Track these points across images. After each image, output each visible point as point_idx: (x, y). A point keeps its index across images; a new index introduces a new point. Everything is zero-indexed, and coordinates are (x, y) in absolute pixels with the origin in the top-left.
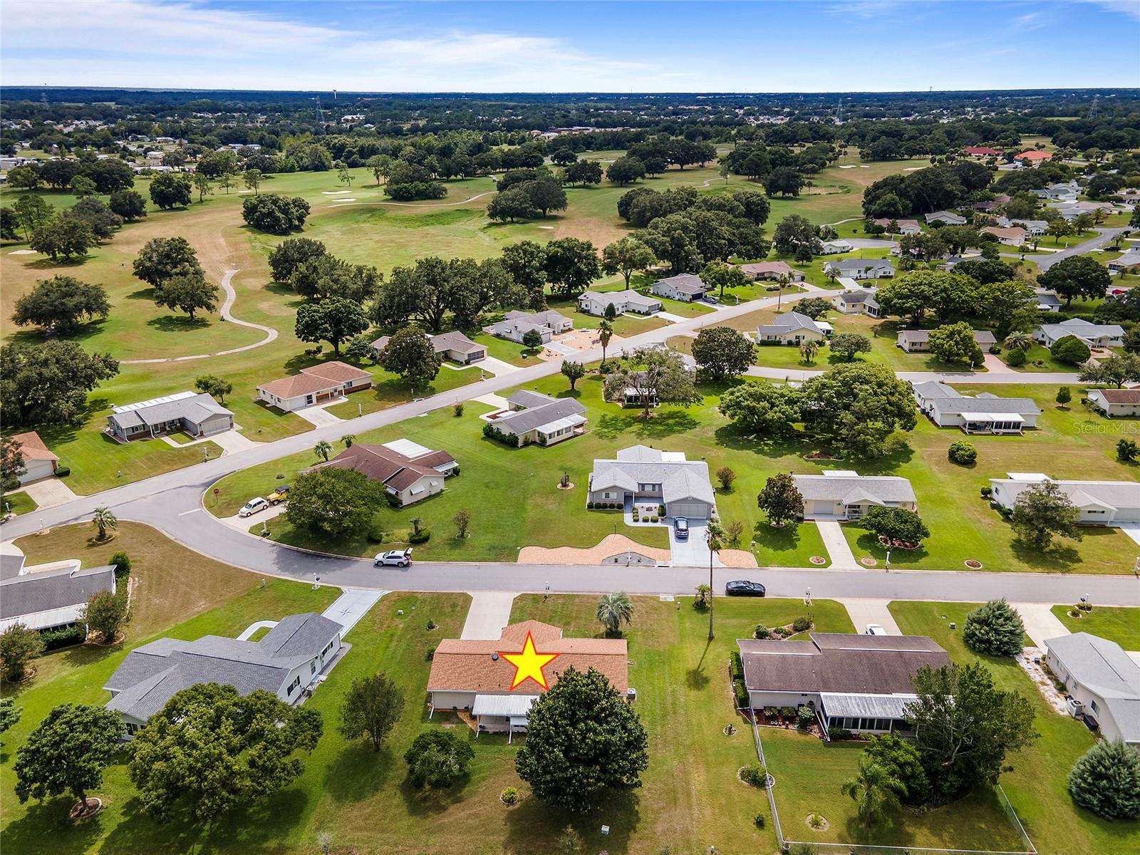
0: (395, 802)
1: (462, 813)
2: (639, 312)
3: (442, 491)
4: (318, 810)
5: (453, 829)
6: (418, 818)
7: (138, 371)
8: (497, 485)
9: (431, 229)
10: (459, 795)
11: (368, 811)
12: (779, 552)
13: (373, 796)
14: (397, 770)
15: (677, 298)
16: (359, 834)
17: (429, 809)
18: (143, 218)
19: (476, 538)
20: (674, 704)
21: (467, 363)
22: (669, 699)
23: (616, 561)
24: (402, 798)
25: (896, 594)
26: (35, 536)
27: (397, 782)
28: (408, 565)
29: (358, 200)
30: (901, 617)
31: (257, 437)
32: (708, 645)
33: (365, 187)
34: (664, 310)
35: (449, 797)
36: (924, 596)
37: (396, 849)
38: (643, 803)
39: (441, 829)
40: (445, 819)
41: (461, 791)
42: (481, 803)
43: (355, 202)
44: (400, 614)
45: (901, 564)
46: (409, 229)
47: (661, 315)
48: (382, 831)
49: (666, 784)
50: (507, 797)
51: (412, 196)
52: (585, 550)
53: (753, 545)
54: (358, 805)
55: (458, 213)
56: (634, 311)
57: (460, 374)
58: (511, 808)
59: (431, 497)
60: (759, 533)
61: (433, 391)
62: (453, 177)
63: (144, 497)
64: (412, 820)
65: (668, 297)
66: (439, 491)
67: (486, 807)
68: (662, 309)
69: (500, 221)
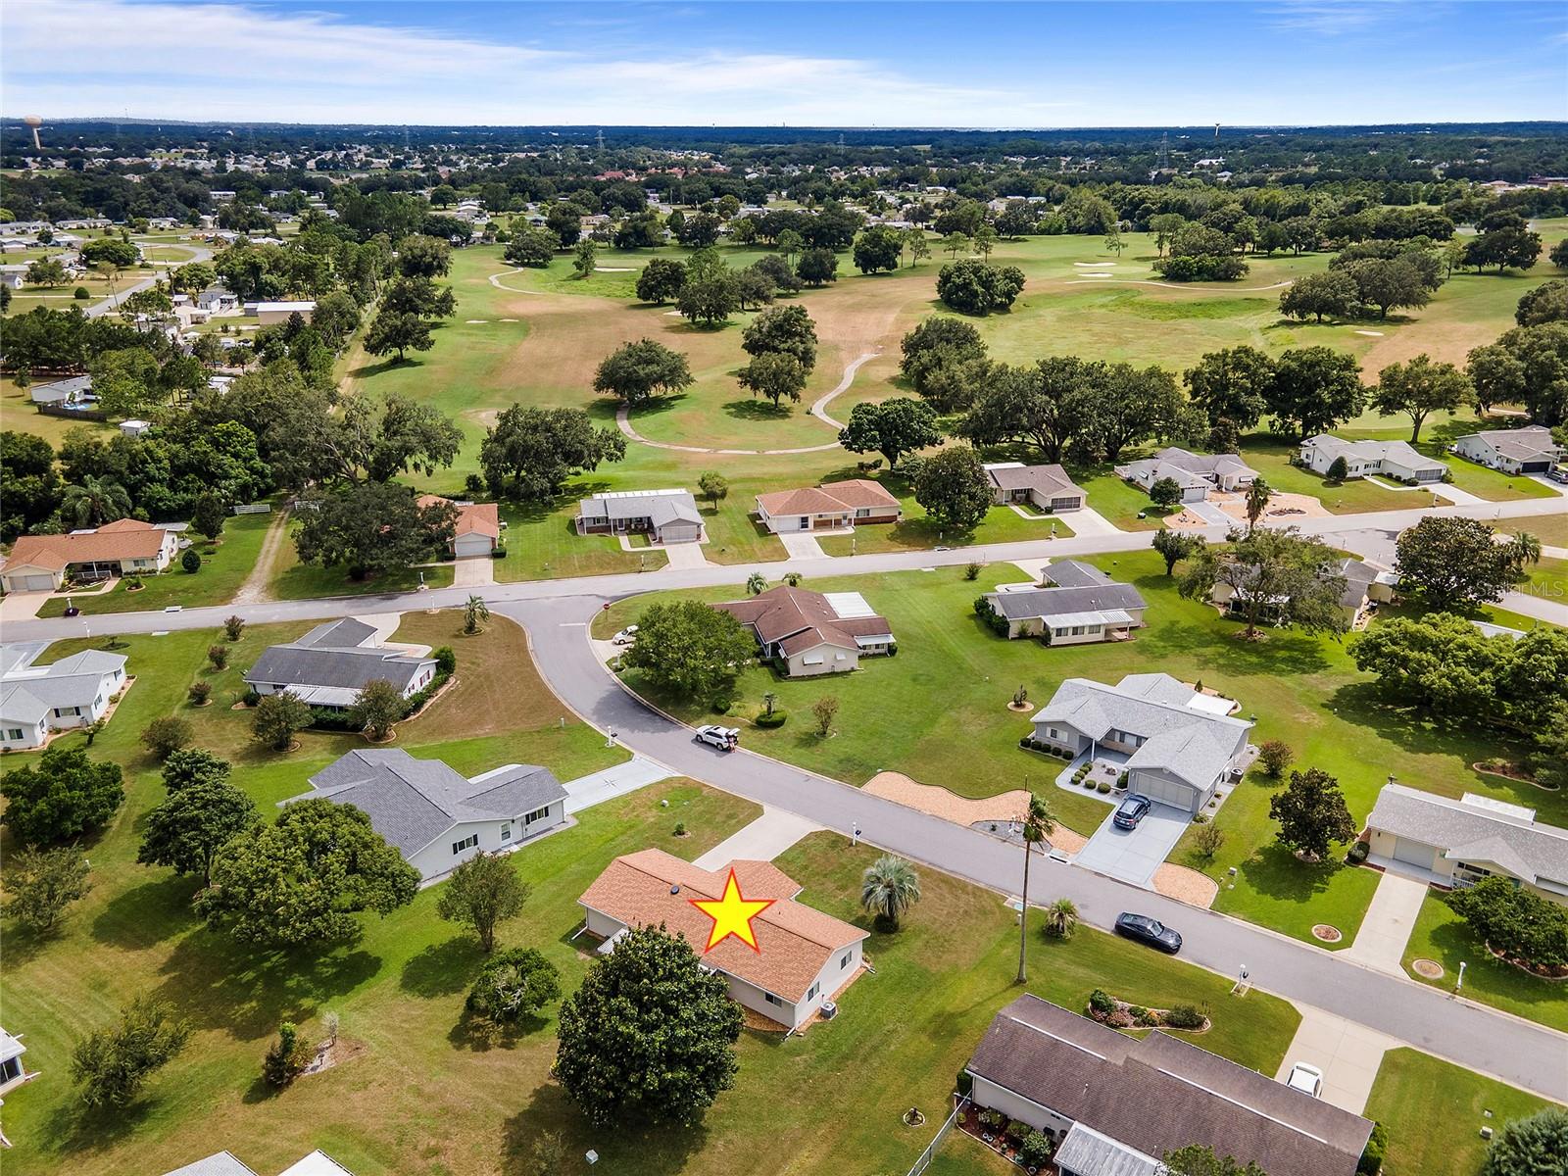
0: (450, 1016)
1: (498, 1062)
2: (1398, 479)
3: (853, 670)
4: (375, 989)
6: (451, 1046)
7: (670, 458)
8: (931, 680)
9: (1186, 324)
10: (515, 1040)
12: (1268, 898)
15: (1496, 464)
17: (471, 1041)
18: (831, 283)
19: (838, 743)
20: (875, 1048)
21: (1049, 511)
22: (876, 1039)
23: (994, 829)
25: (1426, 1040)
26: (424, 613)
28: (728, 750)
29: (1116, 276)
30: (1394, 1080)
31: (716, 557)
32: (1007, 989)
33: (1138, 259)
34: (1448, 482)
35: (503, 1038)
36: (1487, 1065)
38: (704, 1155)
39: (461, 1069)
40: (476, 1060)
41: (521, 1037)
42: (527, 1060)
43: (1109, 278)
44: (663, 806)
45: (1492, 997)
46: (1156, 321)
47: (1438, 489)
48: (407, 1042)
49: (756, 1147)
51: (1192, 274)
52: (964, 800)
53: (1232, 874)
55: (1246, 303)
56: (1390, 476)
57: (1025, 525)
59: (833, 674)
60: (1260, 858)
61: (970, 541)
62: (1278, 250)
63: (548, 598)
65: (1479, 462)
66: (848, 669)
67: (529, 1068)
68: (1445, 479)
69: (1296, 318)
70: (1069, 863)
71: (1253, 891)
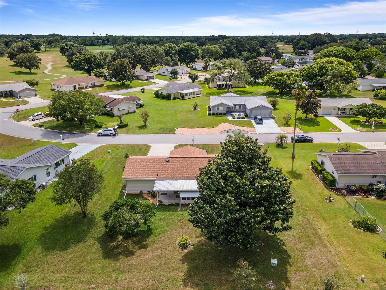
0: (93, 249)
1: (147, 256)
3: (135, 111)
4: (28, 258)
5: (139, 268)
6: (110, 261)
8: (162, 110)
10: (144, 243)
11: (70, 257)
12: (312, 127)
13: (76, 246)
14: (97, 228)
16: (58, 275)
17: (120, 253)
19: (152, 126)
21: (146, 80)
23: (228, 132)
24: (99, 246)
27: (96, 236)
32: (293, 160)
35: (136, 245)
37: (89, 286)
39: (130, 268)
40: (133, 260)
41: (146, 241)
42: (161, 248)
44: (109, 152)
48: (79, 272)
50: (183, 242)
52: (210, 129)
54: (62, 253)
57: (144, 83)
58: (185, 251)
59: (129, 113)
61: (131, 87)
64: (106, 262)
66: (133, 111)
67: (166, 251)
70: (257, 133)
71: (307, 127)
